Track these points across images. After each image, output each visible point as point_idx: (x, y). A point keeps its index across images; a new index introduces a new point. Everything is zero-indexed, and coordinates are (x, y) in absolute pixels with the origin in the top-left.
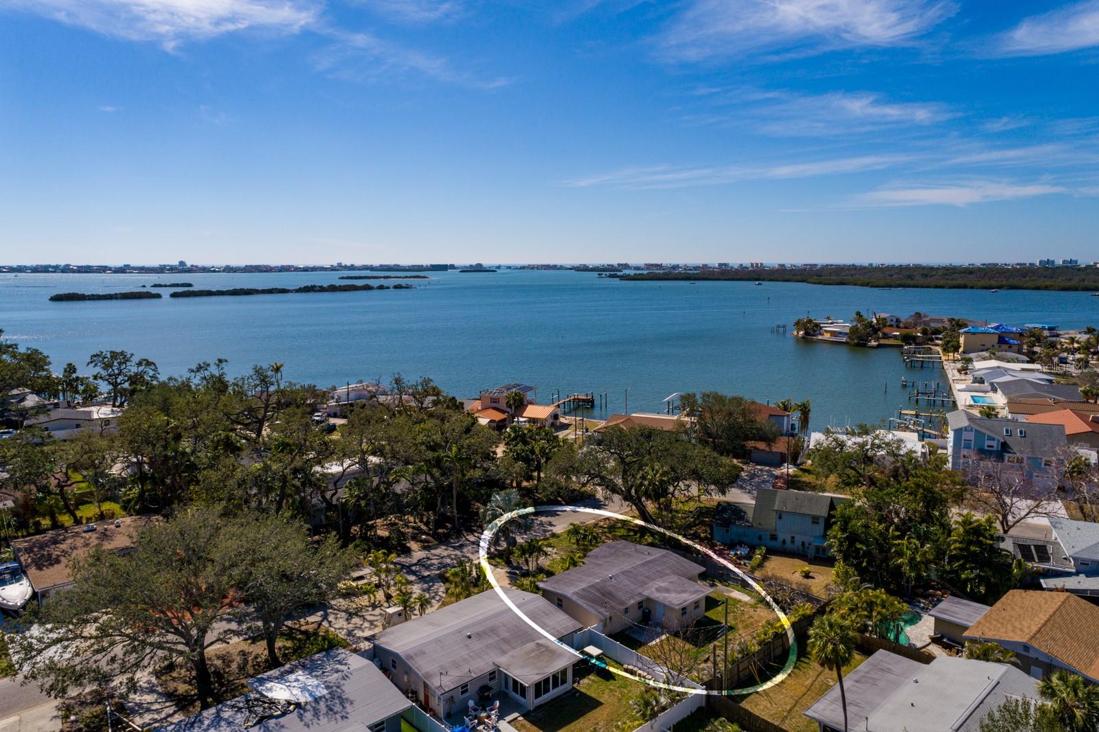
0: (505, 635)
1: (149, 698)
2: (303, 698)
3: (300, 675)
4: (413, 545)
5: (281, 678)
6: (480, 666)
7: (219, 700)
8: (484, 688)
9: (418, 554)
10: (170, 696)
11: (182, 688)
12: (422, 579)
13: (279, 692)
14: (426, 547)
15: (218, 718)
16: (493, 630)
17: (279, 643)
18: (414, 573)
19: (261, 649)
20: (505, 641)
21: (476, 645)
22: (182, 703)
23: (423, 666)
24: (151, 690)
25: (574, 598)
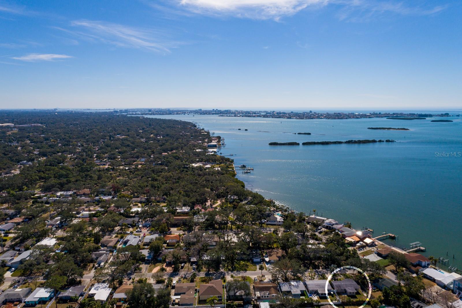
0: (321, 286)
1: (280, 279)
2: (294, 285)
3: (295, 282)
4: (321, 268)
5: (293, 282)
6: (315, 289)
7: (287, 282)
8: (316, 292)
9: (321, 270)
10: (282, 279)
11: (284, 279)
12: (318, 274)
13: (292, 283)
14: (323, 269)
15: (286, 284)
16: (320, 285)
17: (295, 277)
18: (318, 273)
19: (293, 277)
20: (321, 287)
21: (317, 286)
22: (283, 281)
23: (309, 287)
24: (280, 278)
25: (334, 285)
